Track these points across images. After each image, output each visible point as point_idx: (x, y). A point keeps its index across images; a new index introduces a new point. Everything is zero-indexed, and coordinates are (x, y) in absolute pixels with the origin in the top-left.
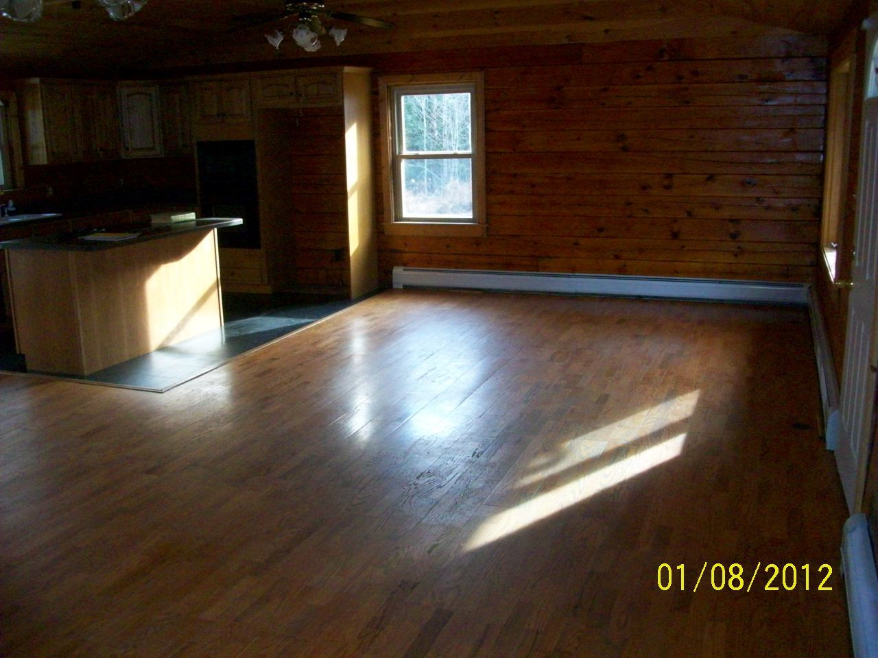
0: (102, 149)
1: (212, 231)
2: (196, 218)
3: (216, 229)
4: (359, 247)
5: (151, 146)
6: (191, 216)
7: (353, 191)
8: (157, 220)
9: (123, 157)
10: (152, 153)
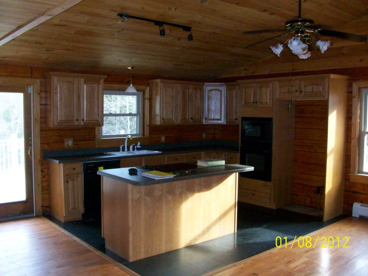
0: (192, 119)
1: (235, 174)
2: (226, 163)
3: (237, 173)
4: (331, 189)
5: (219, 118)
6: (223, 163)
7: (331, 153)
8: (200, 164)
9: (204, 123)
10: (220, 122)
